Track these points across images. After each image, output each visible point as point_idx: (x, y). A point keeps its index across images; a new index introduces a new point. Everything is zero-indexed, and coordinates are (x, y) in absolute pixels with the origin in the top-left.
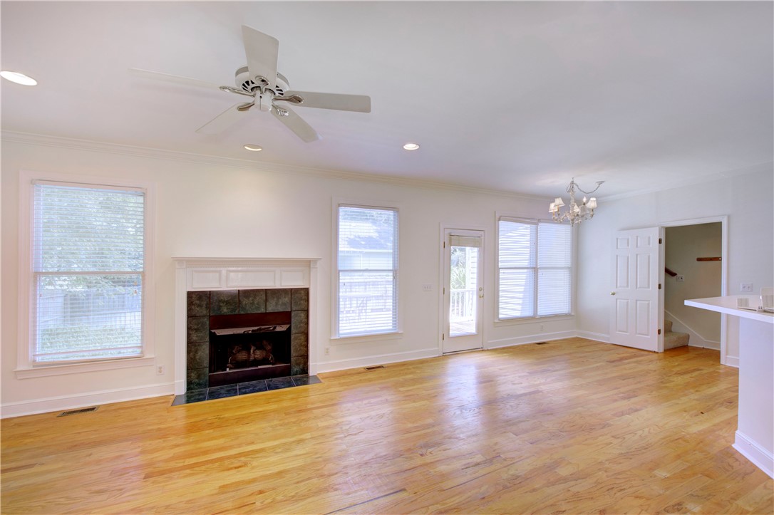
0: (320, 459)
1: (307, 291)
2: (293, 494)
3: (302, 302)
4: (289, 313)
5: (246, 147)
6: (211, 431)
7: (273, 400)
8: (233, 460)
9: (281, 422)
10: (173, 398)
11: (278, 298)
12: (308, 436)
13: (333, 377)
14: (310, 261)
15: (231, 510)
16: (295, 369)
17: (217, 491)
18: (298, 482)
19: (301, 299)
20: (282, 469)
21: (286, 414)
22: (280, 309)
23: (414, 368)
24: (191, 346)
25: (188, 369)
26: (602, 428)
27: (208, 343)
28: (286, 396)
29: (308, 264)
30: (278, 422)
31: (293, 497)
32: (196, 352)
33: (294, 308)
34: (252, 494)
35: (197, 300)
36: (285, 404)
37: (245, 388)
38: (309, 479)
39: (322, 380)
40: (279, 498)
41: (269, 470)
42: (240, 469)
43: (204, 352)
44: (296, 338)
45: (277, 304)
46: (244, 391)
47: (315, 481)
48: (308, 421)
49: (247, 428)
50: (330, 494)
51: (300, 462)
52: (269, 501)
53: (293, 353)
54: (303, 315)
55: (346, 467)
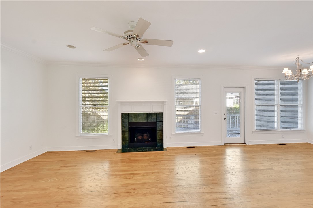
0: (158, 181)
1: (162, 113)
2: (145, 192)
3: (161, 118)
4: (156, 122)
5: (138, 60)
6: (125, 163)
7: (148, 155)
8: (129, 175)
9: (149, 164)
10: (117, 150)
11: (152, 116)
12: (156, 171)
13: (173, 149)
14: (163, 102)
15: (124, 193)
16: (158, 145)
17: (121, 185)
18: (148, 188)
19: (160, 117)
20: (144, 182)
21: (151, 161)
22: (153, 120)
23: (208, 149)
24: (123, 133)
25: (122, 141)
26: (308, 195)
27: (128, 132)
28: (153, 155)
29: (162, 103)
30: (147, 164)
31: (145, 193)
32: (124, 135)
33: (158, 120)
34: (132, 189)
35: (125, 116)
36: (152, 158)
37: (140, 150)
38: (152, 188)
39: (168, 150)
40: (140, 193)
41: (139, 182)
42: (130, 179)
43: (127, 135)
44: (159, 132)
45: (151, 119)
46: (139, 151)
47: (154, 189)
48: (158, 165)
49: (137, 165)
50: (158, 196)
51: (150, 181)
52: (136, 193)
53: (158, 138)
54: (161, 123)
55: (167, 186)
